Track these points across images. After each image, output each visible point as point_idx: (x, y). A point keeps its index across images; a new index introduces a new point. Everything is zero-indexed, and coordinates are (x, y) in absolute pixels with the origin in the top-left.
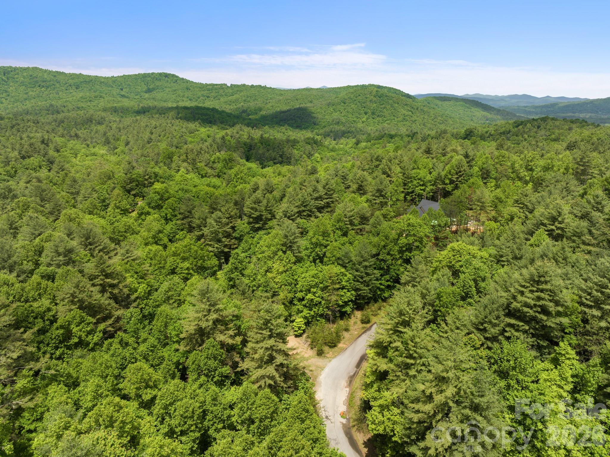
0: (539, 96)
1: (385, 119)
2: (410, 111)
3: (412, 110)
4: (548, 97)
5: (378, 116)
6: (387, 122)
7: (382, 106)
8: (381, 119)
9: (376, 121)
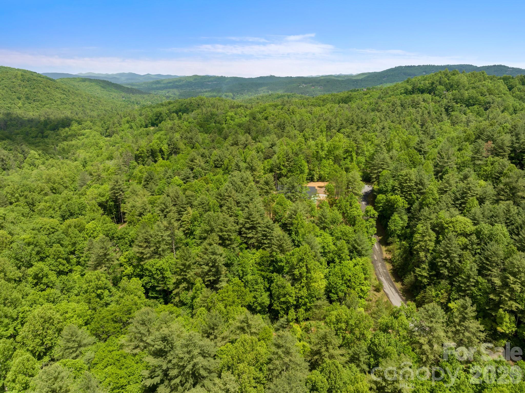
0: (142, 74)
1: (44, 103)
2: (64, 94)
3: (65, 92)
4: (148, 74)
5: (34, 100)
6: (47, 106)
7: (35, 90)
8: (38, 103)
9: (34, 106)
